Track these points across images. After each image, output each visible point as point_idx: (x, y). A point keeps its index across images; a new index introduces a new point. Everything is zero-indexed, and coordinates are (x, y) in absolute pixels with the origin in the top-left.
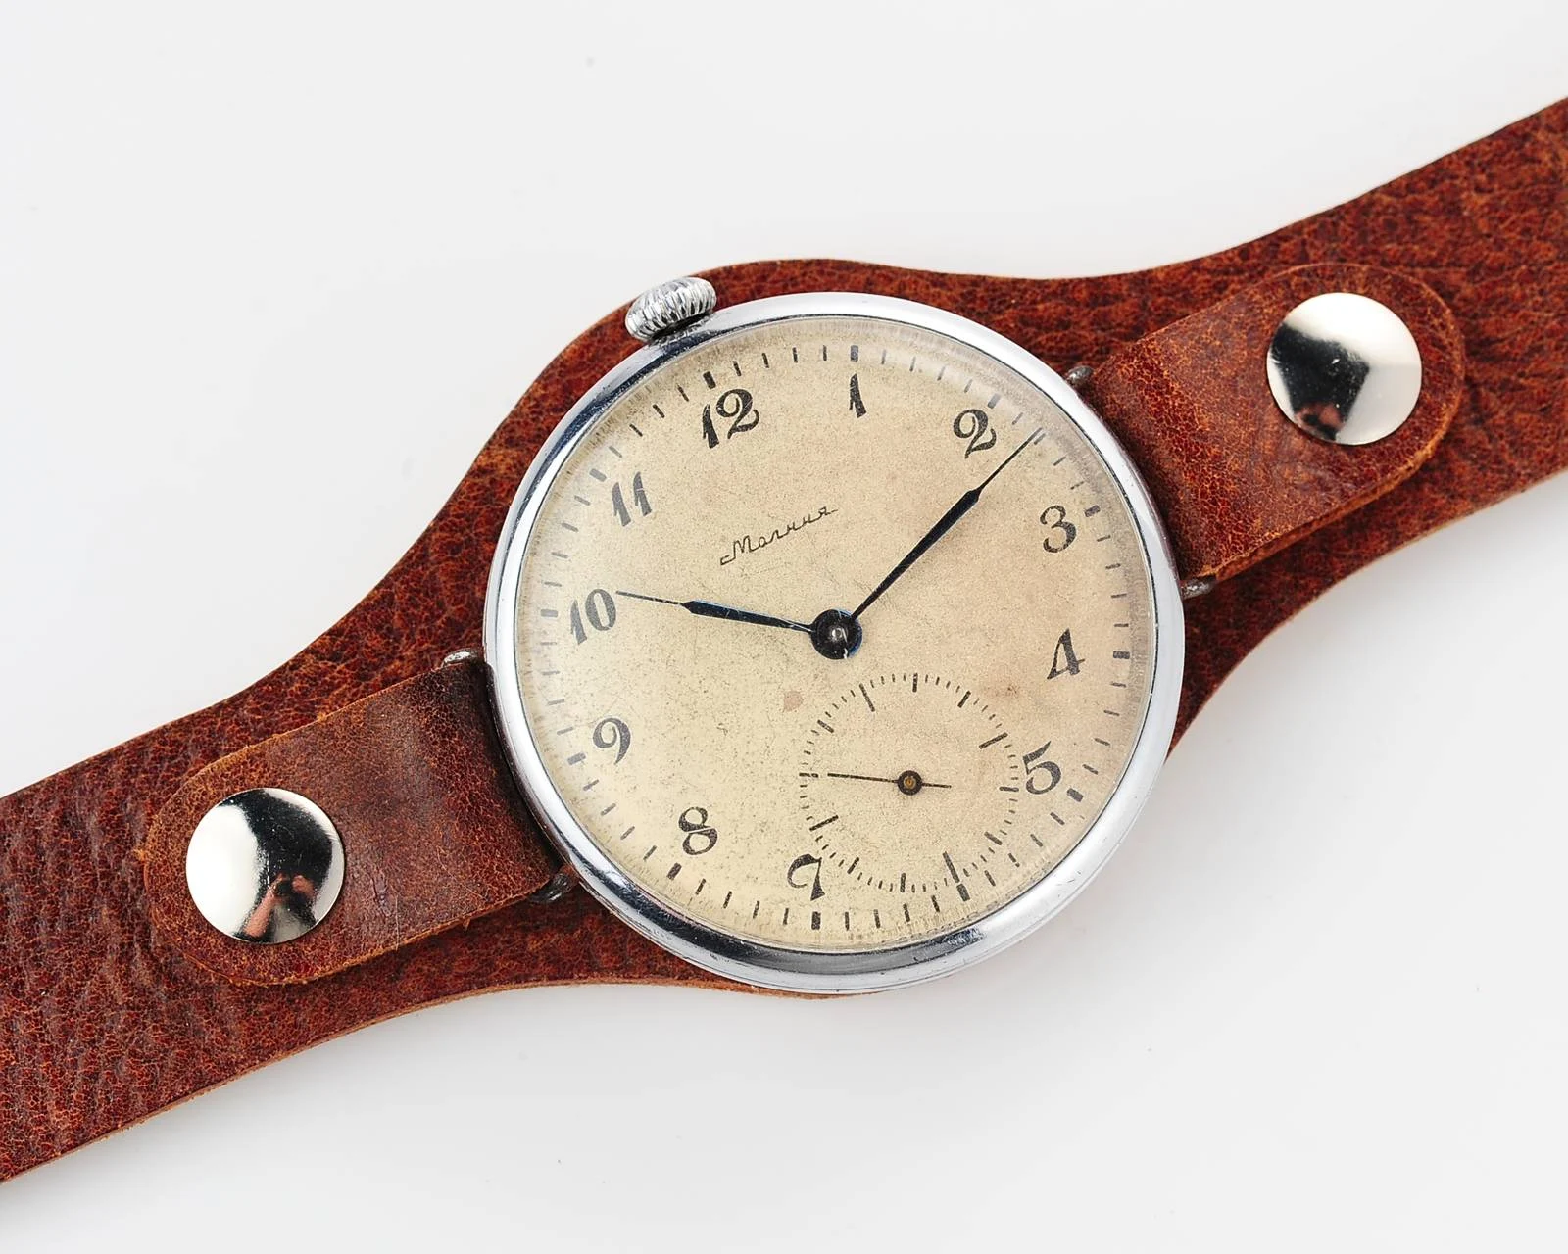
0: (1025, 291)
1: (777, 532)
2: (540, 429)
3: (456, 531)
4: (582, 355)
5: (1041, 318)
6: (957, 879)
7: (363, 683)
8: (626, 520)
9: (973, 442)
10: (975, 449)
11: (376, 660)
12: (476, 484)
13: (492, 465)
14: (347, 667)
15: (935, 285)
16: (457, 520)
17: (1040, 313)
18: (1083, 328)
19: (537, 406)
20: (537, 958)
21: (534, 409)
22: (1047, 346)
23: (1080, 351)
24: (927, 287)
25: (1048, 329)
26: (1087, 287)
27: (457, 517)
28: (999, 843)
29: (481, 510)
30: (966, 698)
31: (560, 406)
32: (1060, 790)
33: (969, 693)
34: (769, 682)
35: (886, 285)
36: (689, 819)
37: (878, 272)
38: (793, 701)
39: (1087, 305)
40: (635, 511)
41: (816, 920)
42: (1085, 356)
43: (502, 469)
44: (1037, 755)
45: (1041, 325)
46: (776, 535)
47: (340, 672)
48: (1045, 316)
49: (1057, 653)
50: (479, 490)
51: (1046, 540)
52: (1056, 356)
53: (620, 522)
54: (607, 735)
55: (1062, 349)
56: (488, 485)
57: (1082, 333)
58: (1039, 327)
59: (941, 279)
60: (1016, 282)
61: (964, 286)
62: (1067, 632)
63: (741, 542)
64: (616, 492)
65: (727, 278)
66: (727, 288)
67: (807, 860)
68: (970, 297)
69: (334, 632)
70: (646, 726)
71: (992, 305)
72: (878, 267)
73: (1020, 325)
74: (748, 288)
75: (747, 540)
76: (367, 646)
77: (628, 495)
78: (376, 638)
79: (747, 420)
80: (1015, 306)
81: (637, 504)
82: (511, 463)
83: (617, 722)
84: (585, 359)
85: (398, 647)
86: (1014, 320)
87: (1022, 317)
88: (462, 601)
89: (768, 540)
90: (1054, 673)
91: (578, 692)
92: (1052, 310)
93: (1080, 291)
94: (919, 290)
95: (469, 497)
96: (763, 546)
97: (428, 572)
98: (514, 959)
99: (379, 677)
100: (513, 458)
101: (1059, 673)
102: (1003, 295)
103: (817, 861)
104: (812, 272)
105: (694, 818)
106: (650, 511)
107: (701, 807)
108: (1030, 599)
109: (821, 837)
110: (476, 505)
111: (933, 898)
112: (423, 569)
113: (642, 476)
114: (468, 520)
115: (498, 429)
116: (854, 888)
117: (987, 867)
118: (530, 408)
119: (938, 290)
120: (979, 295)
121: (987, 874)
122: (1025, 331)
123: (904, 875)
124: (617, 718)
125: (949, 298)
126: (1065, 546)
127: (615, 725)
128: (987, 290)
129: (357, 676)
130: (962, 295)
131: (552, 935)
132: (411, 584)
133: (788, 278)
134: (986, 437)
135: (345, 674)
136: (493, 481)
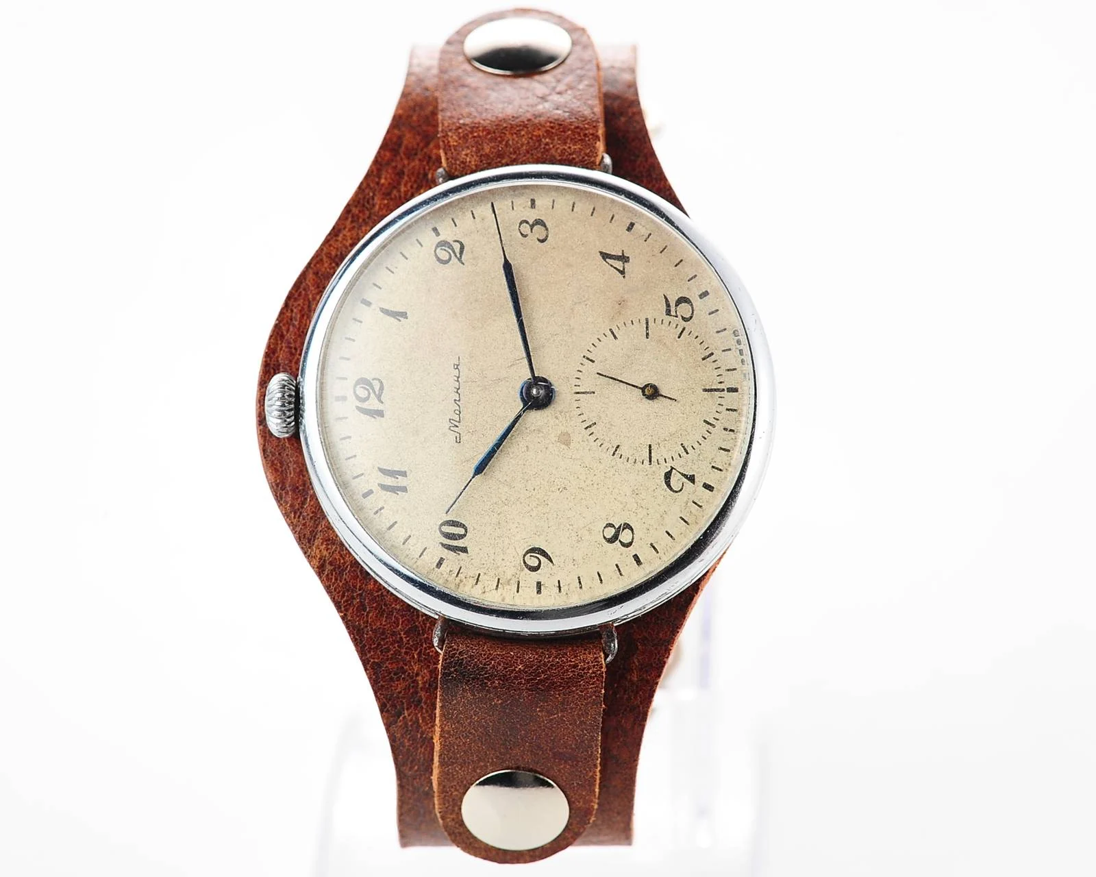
0: (368, 185)
1: (455, 400)
2: (311, 518)
3: (352, 602)
4: (276, 470)
5: (389, 184)
6: (723, 390)
7: (422, 704)
8: (404, 489)
9: (456, 256)
10: (461, 256)
11: (411, 691)
12: (328, 575)
13: (320, 559)
14: (408, 709)
15: (337, 235)
16: (345, 599)
17: (387, 183)
18: (409, 164)
19: (295, 513)
20: (643, 678)
21: (297, 516)
22: (409, 188)
23: (422, 172)
24: (337, 240)
25: (399, 184)
26: (384, 150)
27: (343, 596)
28: (712, 354)
29: (345, 580)
30: (613, 333)
31: (303, 499)
32: (697, 302)
33: (610, 330)
34: (547, 448)
35: (323, 264)
36: (609, 536)
37: (312, 266)
38: (565, 439)
39: (395, 156)
40: (401, 481)
41: (708, 487)
42: (427, 171)
43: (325, 553)
44: (668, 305)
45: (395, 185)
46: (457, 402)
47: (409, 715)
48: (389, 180)
49: (611, 266)
50: (332, 575)
51: (539, 240)
52: (419, 186)
53: (404, 493)
54: (533, 562)
55: (415, 181)
56: (333, 567)
57: (411, 166)
58: (395, 187)
59: (336, 230)
60: (360, 187)
61: (347, 219)
62: (601, 253)
63: (451, 425)
64: (384, 487)
65: (271, 358)
66: (278, 361)
67: (668, 476)
68: (356, 219)
69: (383, 708)
70: (539, 536)
71: (367, 208)
72: (309, 264)
73: (388, 197)
74: (284, 348)
75: (452, 421)
76: (400, 692)
77: (389, 481)
78: (397, 684)
79: (377, 386)
80: (374, 194)
81: (397, 478)
82: (325, 546)
83: (527, 552)
84: (280, 470)
85: (409, 673)
86: (383, 199)
87: (383, 194)
88: (397, 619)
89: (458, 408)
90: (622, 272)
91: (498, 567)
92: (388, 176)
93: (385, 155)
94: (335, 246)
95: (334, 583)
96: (460, 412)
97: (370, 632)
98: (637, 693)
99: (422, 694)
100: (322, 544)
101: (624, 269)
102: (364, 198)
103: (671, 470)
104: (293, 305)
105: (610, 532)
106: (405, 472)
107: (605, 525)
108: (569, 265)
109: (658, 460)
110: (341, 581)
111: (728, 410)
112: (367, 635)
113: (381, 467)
114: (348, 591)
115: (299, 544)
116: (699, 455)
117: (724, 368)
118: (294, 518)
119: (341, 235)
120: (357, 212)
121: (728, 370)
122: (393, 196)
123: (705, 421)
124: (525, 551)
125: (349, 231)
126: (547, 229)
127: (529, 554)
128: (356, 206)
129: (416, 706)
130: (352, 222)
131: (634, 663)
132: (373, 646)
133: (289, 321)
134: (457, 247)
135: (411, 712)
136: (331, 563)
